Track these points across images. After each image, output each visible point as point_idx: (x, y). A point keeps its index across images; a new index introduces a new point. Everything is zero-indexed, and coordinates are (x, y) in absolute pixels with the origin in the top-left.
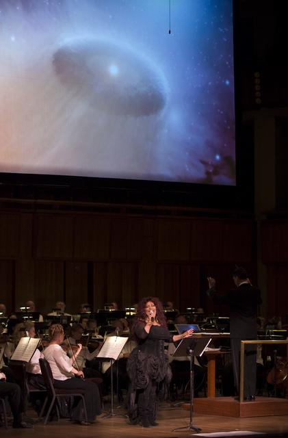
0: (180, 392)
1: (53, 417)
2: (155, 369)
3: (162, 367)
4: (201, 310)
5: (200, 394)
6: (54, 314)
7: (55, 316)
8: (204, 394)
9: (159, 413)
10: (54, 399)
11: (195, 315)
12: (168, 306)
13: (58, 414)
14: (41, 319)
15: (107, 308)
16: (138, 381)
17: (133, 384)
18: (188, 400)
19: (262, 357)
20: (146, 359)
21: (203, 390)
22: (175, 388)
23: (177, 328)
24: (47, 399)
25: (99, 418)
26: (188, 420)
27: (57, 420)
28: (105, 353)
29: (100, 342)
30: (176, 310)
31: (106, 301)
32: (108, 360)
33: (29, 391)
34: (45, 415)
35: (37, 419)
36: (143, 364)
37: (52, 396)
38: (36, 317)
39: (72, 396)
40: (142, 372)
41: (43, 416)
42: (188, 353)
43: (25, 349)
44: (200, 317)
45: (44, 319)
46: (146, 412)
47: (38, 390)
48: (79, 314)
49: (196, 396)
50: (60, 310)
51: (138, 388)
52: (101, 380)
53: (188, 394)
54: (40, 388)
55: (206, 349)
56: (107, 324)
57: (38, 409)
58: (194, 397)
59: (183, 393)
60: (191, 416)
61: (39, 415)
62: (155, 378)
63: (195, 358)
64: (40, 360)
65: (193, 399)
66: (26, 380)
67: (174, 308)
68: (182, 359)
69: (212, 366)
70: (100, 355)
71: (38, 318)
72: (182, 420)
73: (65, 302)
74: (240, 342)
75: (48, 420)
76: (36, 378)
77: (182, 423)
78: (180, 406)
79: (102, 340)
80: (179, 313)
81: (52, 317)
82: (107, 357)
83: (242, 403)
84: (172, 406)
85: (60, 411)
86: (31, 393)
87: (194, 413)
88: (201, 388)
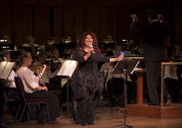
0: (117, 100)
1: (24, 119)
2: (90, 83)
3: (96, 82)
4: (131, 41)
5: (132, 101)
6: (26, 45)
7: (26, 47)
8: (134, 101)
9: (97, 115)
10: (25, 106)
11: (128, 45)
12: (108, 38)
13: (29, 117)
14: (16, 49)
15: (64, 40)
16: (78, 93)
17: (75, 95)
18: (123, 106)
19: (177, 75)
20: (84, 77)
21: (134, 99)
22: (114, 97)
23: (114, 54)
24: (20, 106)
25: (59, 120)
26: (123, 120)
27: (28, 121)
28: (63, 72)
29: (59, 65)
30: (114, 41)
31: (63, 36)
32: (65, 77)
33: (7, 100)
34: (18, 118)
35: (13, 121)
36: (82, 80)
37: (24, 104)
38: (12, 47)
39: (39, 103)
40: (81, 86)
41: (17, 119)
42: (122, 72)
43: (4, 70)
44: (131, 47)
45: (18, 48)
46: (84, 115)
47: (13, 100)
48: (44, 44)
49: (129, 102)
50: (30, 42)
51: (78, 98)
52: (60, 92)
53: (123, 101)
54: (15, 98)
55: (136, 69)
56: (64, 52)
57: (14, 114)
58: (128, 104)
59: (120, 101)
60: (125, 117)
61: (14, 118)
62: (91, 90)
63: (128, 76)
64: (15, 78)
65: (126, 105)
66: (5, 93)
67: (113, 40)
68: (118, 76)
69: (140, 81)
70: (59, 74)
71: (14, 48)
72: (119, 120)
73: (33, 36)
74: (161, 64)
75: (21, 122)
76: (12, 91)
77: (119, 122)
78: (117, 110)
79: (60, 63)
80: (116, 44)
81: (24, 47)
82: (64, 75)
83: (162, 108)
84: (112, 110)
85: (30, 114)
86: (8, 102)
87: (127, 115)
88: (132, 97)
